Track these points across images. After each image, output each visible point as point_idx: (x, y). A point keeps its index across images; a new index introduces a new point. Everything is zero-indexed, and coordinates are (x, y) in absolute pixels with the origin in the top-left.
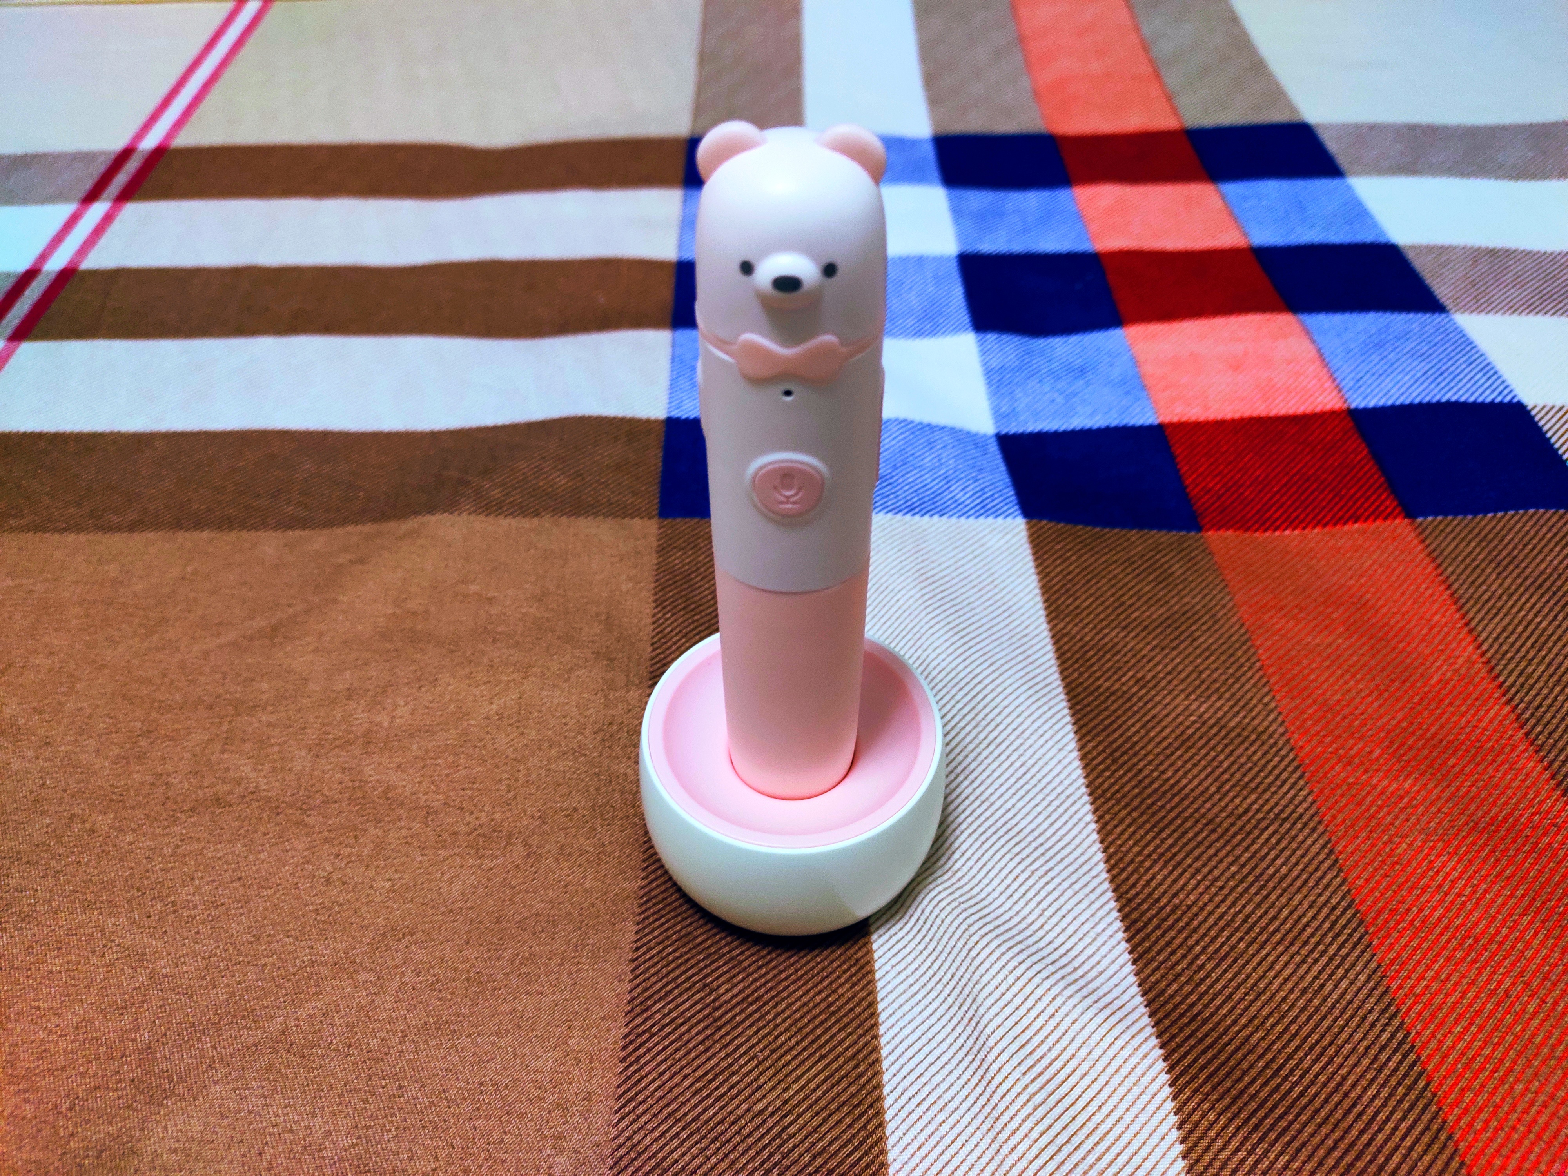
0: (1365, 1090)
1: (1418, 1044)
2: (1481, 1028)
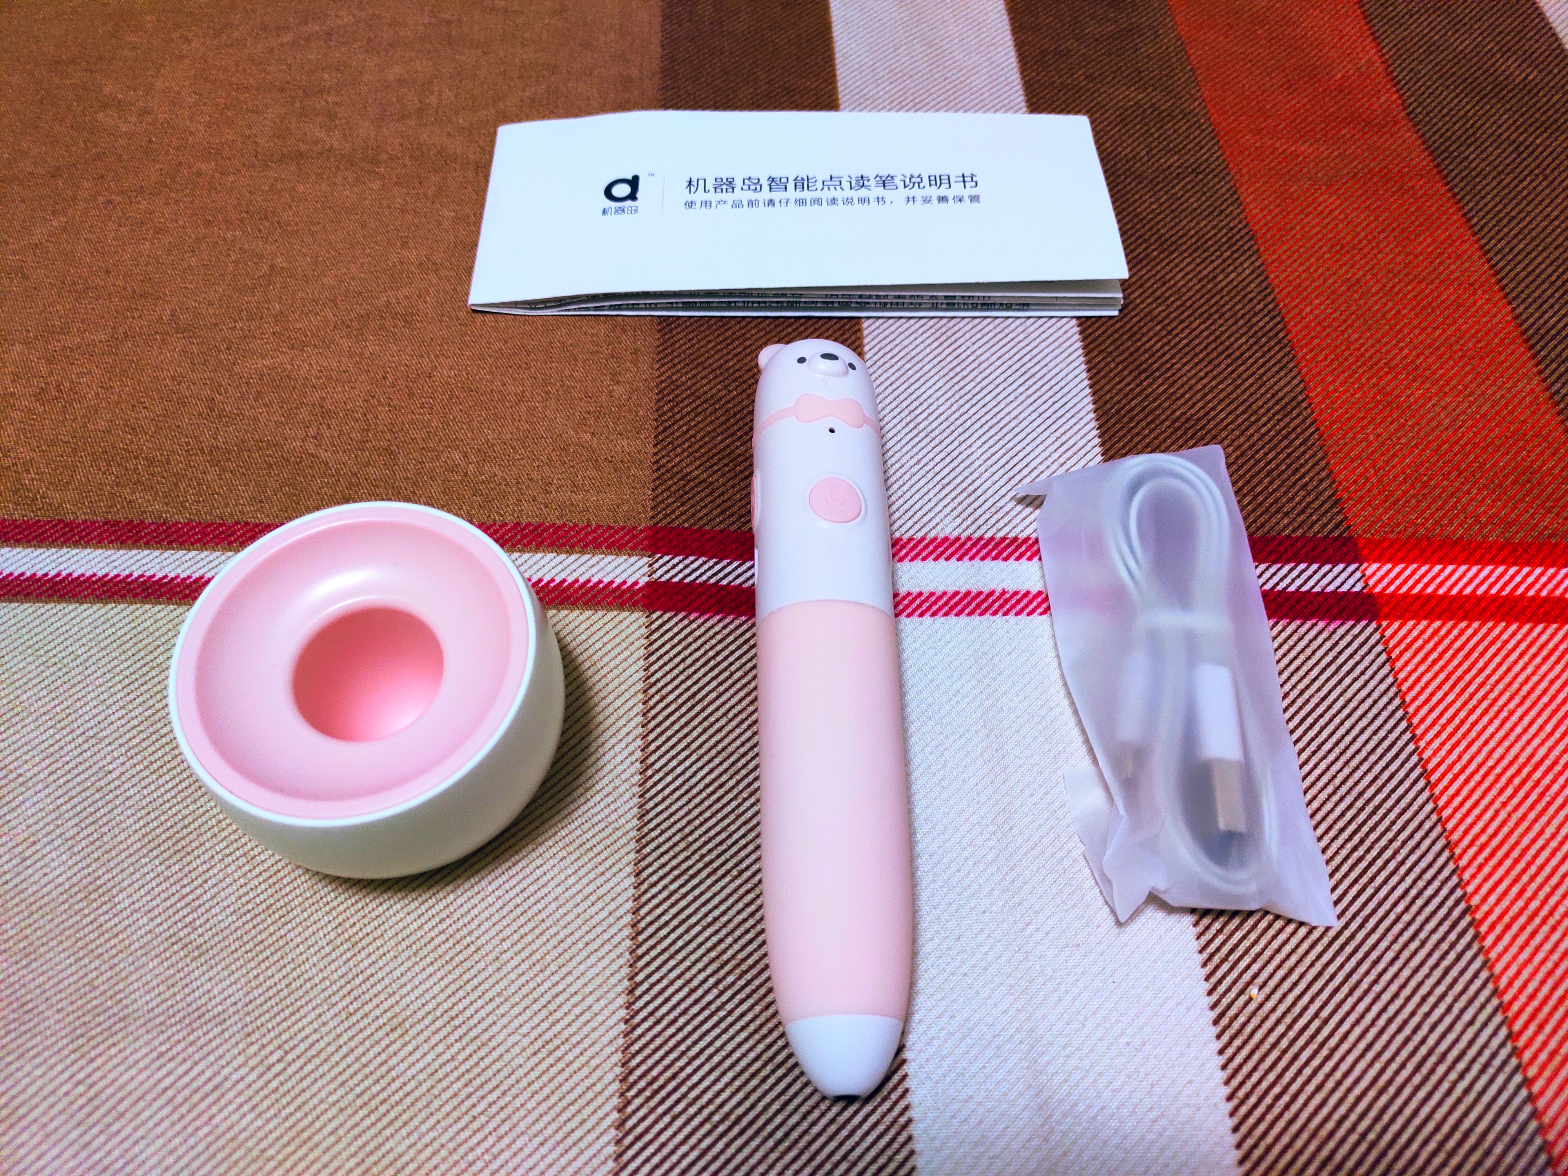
0: (1237, 340)
1: (1284, 311)
2: (1333, 302)
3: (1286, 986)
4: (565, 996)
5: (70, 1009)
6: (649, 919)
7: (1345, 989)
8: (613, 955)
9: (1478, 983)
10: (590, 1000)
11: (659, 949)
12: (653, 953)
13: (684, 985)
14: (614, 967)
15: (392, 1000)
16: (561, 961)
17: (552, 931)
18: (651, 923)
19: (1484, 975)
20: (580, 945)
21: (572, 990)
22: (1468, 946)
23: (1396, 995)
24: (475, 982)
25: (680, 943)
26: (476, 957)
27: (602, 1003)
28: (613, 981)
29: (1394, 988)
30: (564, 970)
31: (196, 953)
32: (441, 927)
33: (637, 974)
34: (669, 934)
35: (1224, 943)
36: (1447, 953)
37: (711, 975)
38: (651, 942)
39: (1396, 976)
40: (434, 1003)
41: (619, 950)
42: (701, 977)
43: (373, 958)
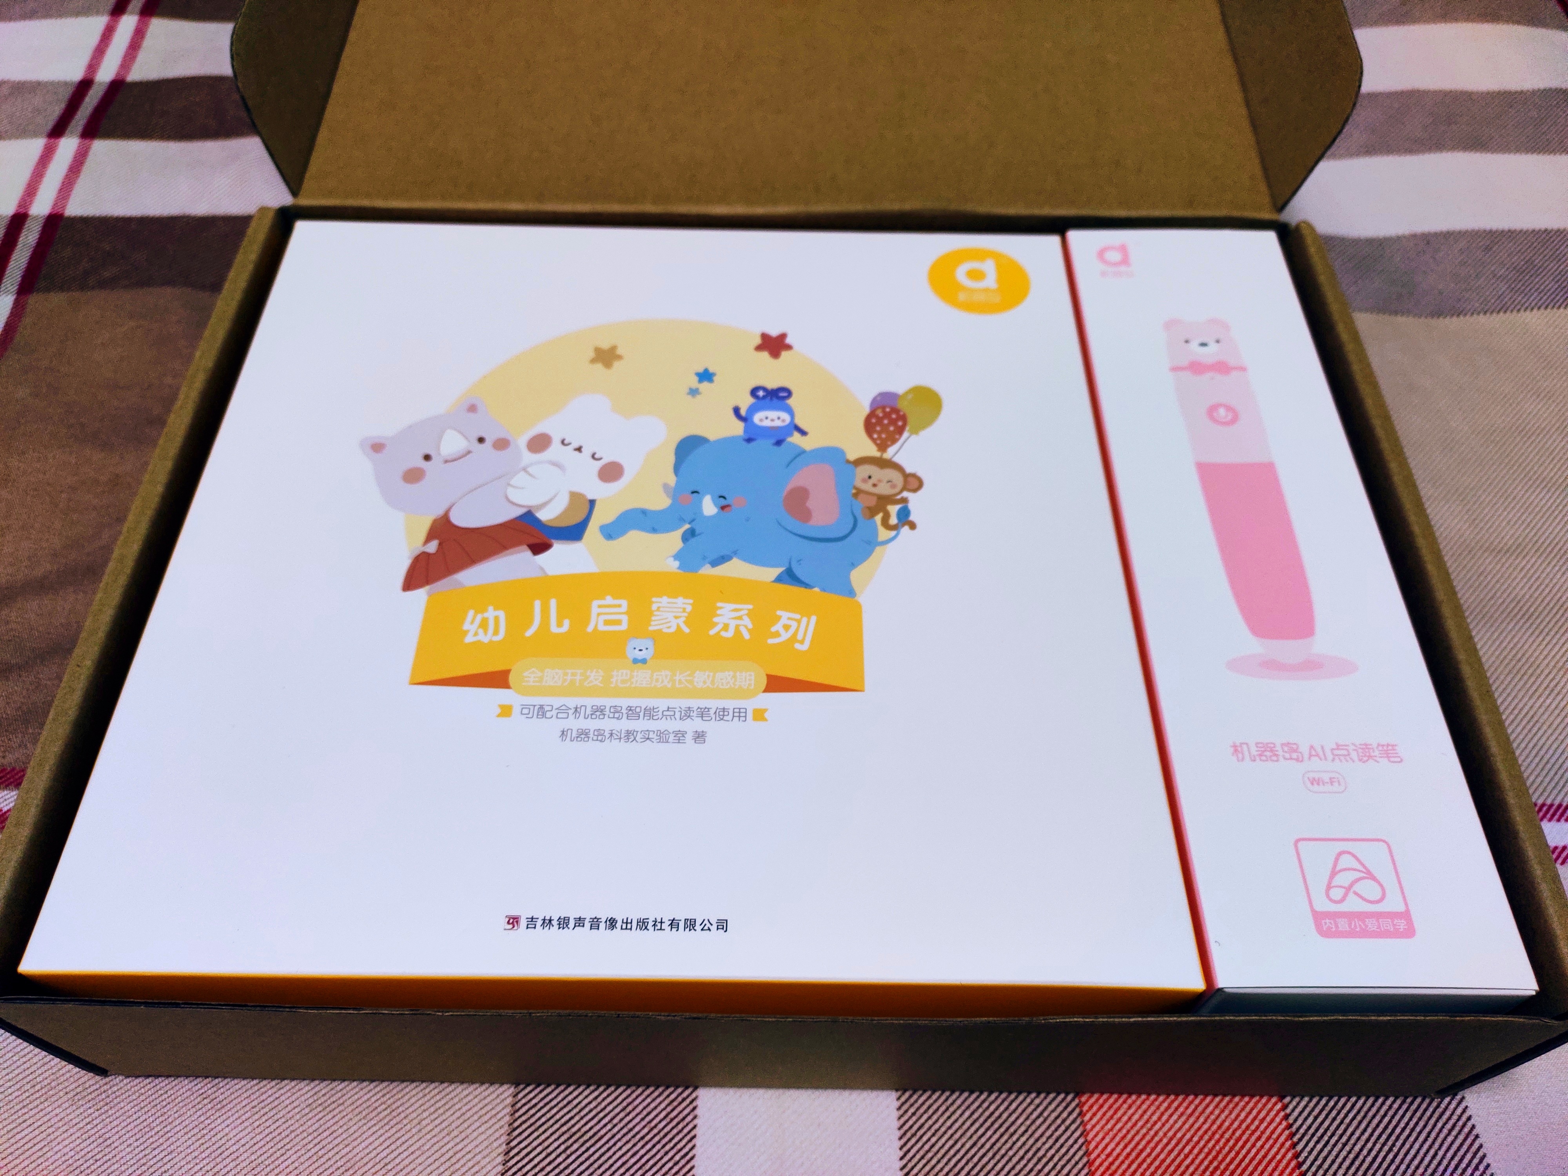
3: (952, 1152)
4: (463, 1153)
5: (135, 1144)
6: (524, 1101)
7: (990, 1154)
8: (497, 1126)
9: (1076, 1146)
10: (478, 1157)
11: (528, 1123)
12: (524, 1126)
13: (543, 1150)
14: (497, 1135)
15: (348, 1149)
16: (461, 1129)
17: (457, 1107)
18: (525, 1105)
19: (1081, 1141)
20: (476, 1117)
21: (467, 1149)
22: (1073, 1122)
23: (1022, 1158)
24: (403, 1139)
25: (543, 1120)
26: (405, 1122)
27: (487, 1160)
28: (495, 1144)
29: (1021, 1153)
30: (463, 1135)
31: (219, 1106)
32: (383, 1100)
33: (511, 1141)
34: (536, 1112)
35: (915, 1123)
36: (1059, 1126)
37: (563, 1143)
38: (523, 1118)
39: (1024, 1144)
40: (375, 1152)
41: (502, 1123)
42: (556, 1144)
43: (336, 1119)
